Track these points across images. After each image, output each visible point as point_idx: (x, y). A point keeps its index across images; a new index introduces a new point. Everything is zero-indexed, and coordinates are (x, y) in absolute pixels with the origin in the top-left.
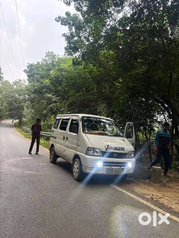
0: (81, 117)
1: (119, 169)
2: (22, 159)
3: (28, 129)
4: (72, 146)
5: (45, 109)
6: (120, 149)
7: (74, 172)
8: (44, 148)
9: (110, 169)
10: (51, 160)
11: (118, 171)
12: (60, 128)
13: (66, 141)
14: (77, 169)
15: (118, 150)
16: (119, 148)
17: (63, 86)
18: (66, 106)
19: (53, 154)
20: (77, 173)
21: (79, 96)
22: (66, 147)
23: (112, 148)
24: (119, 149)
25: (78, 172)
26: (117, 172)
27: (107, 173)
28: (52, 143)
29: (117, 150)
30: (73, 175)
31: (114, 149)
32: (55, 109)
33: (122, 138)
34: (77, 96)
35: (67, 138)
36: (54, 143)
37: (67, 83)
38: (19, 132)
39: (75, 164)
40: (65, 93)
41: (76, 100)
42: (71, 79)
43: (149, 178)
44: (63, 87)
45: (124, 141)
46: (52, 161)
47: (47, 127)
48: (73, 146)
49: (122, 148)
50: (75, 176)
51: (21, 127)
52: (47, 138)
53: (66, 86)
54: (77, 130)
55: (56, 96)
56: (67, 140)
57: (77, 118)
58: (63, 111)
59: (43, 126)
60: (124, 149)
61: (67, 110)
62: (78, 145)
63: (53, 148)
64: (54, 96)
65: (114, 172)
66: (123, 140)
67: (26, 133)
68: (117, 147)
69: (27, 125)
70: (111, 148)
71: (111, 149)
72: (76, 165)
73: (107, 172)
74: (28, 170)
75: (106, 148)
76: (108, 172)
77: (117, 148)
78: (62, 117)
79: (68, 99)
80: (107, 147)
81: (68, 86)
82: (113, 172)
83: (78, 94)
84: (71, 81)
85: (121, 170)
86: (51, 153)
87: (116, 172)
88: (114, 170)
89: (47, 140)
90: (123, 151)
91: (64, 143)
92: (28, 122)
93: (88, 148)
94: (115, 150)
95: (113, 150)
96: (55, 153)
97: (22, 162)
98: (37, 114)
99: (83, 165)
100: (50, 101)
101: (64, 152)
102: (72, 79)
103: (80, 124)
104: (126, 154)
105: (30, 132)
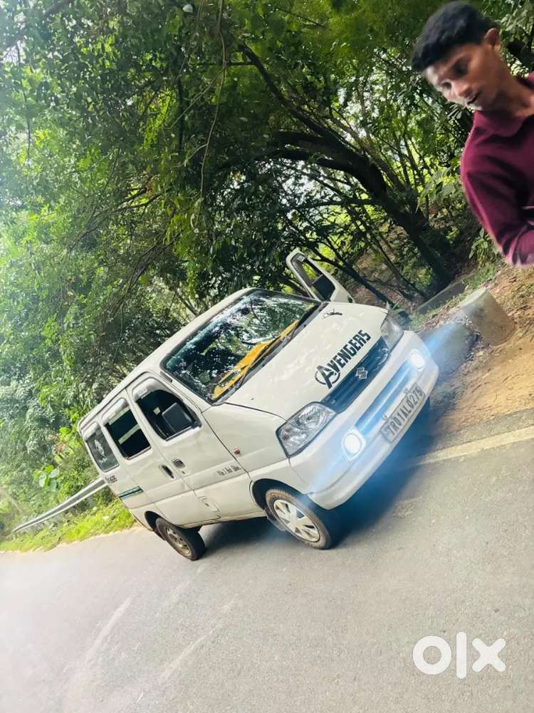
0: (159, 370)
1: (408, 401)
2: (106, 638)
3: (32, 521)
4: (218, 472)
5: (22, 435)
6: (358, 345)
7: (297, 531)
8: (126, 531)
9: (388, 427)
10: (188, 553)
11: (409, 408)
12: (124, 456)
13: (183, 472)
14: (299, 519)
15: (355, 353)
16: (350, 342)
17: (10, 335)
18: (72, 378)
19: (176, 536)
20: (312, 527)
21: (76, 318)
22: (197, 489)
23: (338, 365)
24: (356, 347)
25: (311, 523)
26: (410, 412)
27: (391, 443)
28: (144, 512)
29: (353, 355)
30: (304, 542)
31: (343, 361)
32: (49, 412)
33: (324, 310)
34: (71, 326)
35: (179, 463)
36: (151, 508)
37: (10, 318)
38: (18, 551)
39: (278, 508)
40: (32, 349)
41: (81, 340)
42: (10, 299)
43: (473, 344)
44: (12, 337)
45: (337, 314)
46: (192, 554)
47: (76, 472)
48: (220, 467)
49: (357, 335)
50: (314, 540)
51: (9, 532)
52: (103, 496)
53: (17, 328)
54: (188, 417)
55: (18, 380)
56: (182, 469)
57: (151, 382)
58: (75, 397)
59: (65, 478)
60: (363, 333)
61: (84, 383)
62: (238, 452)
63: (158, 520)
64: (14, 383)
65: (404, 420)
66: (333, 314)
67: (41, 534)
68: (345, 348)
69: (21, 511)
70: (335, 367)
71: (338, 370)
72: (285, 510)
73: (391, 440)
74: (162, 661)
75: (323, 380)
76: (391, 437)
77: (347, 350)
78: (96, 419)
79: (56, 356)
80: (323, 374)
81: (21, 325)
82: (403, 423)
83: (69, 318)
84: (18, 302)
85: (415, 397)
86: (169, 537)
87: (410, 415)
88: (399, 414)
89: (110, 501)
90: (368, 339)
91: (183, 485)
92: (13, 502)
93: (278, 432)
94: (347, 361)
95: (344, 364)
96: (179, 529)
97: (116, 648)
98: (18, 466)
99: (312, 493)
100: (17, 405)
101: (207, 505)
102: (13, 296)
103: (177, 388)
104: (381, 343)
105: (46, 523)
